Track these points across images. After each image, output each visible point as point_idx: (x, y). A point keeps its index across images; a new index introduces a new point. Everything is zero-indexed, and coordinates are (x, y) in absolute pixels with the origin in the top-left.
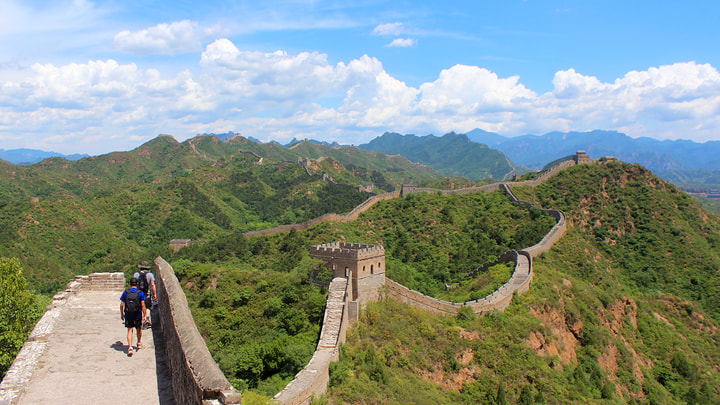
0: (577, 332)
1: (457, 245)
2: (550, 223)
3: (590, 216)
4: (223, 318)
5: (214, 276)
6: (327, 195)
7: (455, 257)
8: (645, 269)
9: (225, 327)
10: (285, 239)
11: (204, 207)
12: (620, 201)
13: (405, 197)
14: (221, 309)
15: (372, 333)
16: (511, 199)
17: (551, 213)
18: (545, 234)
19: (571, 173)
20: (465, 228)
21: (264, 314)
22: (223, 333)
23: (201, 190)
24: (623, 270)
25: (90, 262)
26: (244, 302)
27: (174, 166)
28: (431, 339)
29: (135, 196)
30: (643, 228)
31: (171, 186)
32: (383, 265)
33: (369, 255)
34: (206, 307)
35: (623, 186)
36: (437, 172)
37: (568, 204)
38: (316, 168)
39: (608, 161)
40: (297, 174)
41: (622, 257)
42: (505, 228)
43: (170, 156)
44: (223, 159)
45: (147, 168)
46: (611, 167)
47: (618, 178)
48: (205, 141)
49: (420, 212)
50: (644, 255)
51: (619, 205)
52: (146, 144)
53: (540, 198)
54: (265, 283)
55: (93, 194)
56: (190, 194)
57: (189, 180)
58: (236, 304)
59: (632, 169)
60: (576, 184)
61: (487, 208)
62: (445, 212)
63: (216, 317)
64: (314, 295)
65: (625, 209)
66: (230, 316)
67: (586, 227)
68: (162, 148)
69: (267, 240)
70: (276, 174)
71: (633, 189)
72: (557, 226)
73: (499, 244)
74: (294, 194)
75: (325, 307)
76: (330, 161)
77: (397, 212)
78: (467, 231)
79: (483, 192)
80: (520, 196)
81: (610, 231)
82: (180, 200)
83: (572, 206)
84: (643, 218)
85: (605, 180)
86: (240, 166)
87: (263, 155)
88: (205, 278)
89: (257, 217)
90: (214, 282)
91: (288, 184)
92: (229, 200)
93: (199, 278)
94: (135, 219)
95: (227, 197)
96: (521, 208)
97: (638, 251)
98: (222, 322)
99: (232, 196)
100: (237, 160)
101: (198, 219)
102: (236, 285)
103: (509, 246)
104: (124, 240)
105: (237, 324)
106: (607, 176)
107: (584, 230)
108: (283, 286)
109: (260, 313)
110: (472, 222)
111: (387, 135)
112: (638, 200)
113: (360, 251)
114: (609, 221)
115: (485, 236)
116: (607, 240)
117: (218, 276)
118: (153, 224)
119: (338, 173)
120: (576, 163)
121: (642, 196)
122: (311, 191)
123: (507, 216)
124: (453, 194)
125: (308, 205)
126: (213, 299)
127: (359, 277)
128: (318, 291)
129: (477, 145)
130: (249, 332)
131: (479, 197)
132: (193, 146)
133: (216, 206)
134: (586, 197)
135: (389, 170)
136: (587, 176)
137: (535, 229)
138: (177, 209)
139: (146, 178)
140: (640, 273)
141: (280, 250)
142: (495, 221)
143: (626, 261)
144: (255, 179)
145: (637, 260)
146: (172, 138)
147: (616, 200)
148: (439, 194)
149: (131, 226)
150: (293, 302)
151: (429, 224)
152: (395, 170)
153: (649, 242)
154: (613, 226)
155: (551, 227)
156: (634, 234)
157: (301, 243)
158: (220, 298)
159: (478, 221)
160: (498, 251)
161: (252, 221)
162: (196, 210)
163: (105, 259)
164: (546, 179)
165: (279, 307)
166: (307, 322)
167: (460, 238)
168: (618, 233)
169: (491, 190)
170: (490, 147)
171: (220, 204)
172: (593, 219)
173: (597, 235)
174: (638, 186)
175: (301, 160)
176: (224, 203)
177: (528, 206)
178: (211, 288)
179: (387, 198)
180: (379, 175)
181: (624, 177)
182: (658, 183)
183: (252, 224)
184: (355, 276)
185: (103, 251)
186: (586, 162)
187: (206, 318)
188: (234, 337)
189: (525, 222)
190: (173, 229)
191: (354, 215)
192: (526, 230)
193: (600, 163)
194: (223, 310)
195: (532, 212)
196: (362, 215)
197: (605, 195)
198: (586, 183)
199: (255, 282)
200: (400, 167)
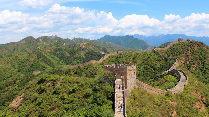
0: (204, 101)
1: (139, 71)
2: (172, 62)
3: (185, 60)
4: (65, 99)
5: (59, 80)
6: (88, 55)
7: (138, 75)
8: (206, 78)
9: (66, 103)
10: (76, 70)
11: (45, 60)
12: (195, 55)
13: (119, 54)
14: (64, 94)
15: (137, 104)
16: (157, 54)
17: (172, 59)
18: (171, 66)
19: (177, 45)
20: (141, 64)
21: (84, 96)
22: (65, 106)
23: (44, 54)
24: (198, 79)
25: (4, 80)
26: (74, 91)
27: (34, 46)
28: (159, 106)
29: (20, 56)
30: (204, 64)
31: (33, 53)
32: (136, 74)
33: (131, 69)
34: (56, 94)
35: (196, 49)
36: (124, 48)
37: (177, 56)
38: (84, 46)
39: (190, 41)
40: (77, 48)
41: (197, 74)
42: (156, 64)
43: (32, 43)
44: (51, 44)
45: (24, 47)
46: (192, 43)
47: (194, 47)
48: (44, 38)
49: (125, 59)
50: (205, 73)
51: (195, 56)
52: (23, 39)
53: (167, 54)
54: (83, 83)
55: (5, 56)
56: (40, 56)
57: (39, 51)
58: (70, 92)
59: (199, 44)
60: (179, 49)
61: (149, 58)
62: (134, 59)
63: (61, 98)
64: (108, 87)
65: (197, 57)
66: (68, 98)
67: (184, 64)
68: (29, 40)
69: (70, 70)
70: (70, 48)
71: (199, 50)
72: (175, 63)
73: (154, 70)
74: (77, 55)
75: (114, 92)
76: (88, 44)
77: (117, 60)
78: (142, 66)
79: (147, 52)
80: (160, 53)
81: (192, 65)
82: (36, 58)
83: (179, 57)
84: (204, 61)
85: (189, 47)
86: (57, 46)
87: (65, 43)
88: (55, 81)
89: (63, 63)
90: (59, 83)
91: (74, 52)
92: (54, 58)
93: (52, 81)
94: (20, 64)
95: (53, 57)
96: (161, 57)
97: (203, 72)
98: (64, 101)
99: (55, 56)
100: (56, 44)
101: (43, 64)
102: (70, 84)
103: (158, 71)
104: (16, 72)
105: (72, 101)
106: (190, 46)
107: (183, 65)
108: (92, 83)
109: (82, 96)
110: (144, 63)
111: (106, 36)
112: (201, 54)
113: (128, 67)
114: (192, 62)
115: (149, 67)
116: (192, 68)
117: (61, 80)
118: (27, 66)
119: (91, 48)
120: (179, 41)
121: (203, 53)
122: (82, 54)
123: (156, 60)
124: (136, 53)
125: (82, 59)
126: (60, 90)
127: (128, 79)
128: (109, 85)
129: (137, 39)
130: (77, 105)
131: (145, 54)
132: (40, 40)
133: (49, 60)
134: (183, 53)
135: (107, 47)
136: (183, 46)
137: (167, 65)
138: (35, 61)
139: (24, 51)
140: (204, 80)
141: (75, 74)
142: (152, 62)
143: (199, 75)
144: (62, 50)
145: (203, 75)
146: (32, 37)
147: (194, 54)
148: (131, 53)
149: (19, 67)
150: (98, 90)
151: (128, 63)
152: (110, 47)
153: (206, 69)
154: (193, 63)
155: (173, 64)
156: (201, 66)
157: (82, 71)
158: (63, 90)
159: (146, 62)
160: (154, 72)
161: (62, 65)
162: (42, 61)
163: (9, 79)
164: (169, 47)
165: (91, 93)
166: (106, 100)
167: (140, 68)
168: (196, 66)
169: (150, 51)
170: (141, 39)
171: (51, 59)
172: (186, 61)
173: (188, 67)
174: (201, 49)
175: (78, 44)
176: (52, 59)
177: (164, 56)
178: (58, 86)
179: (112, 55)
180: (105, 49)
181: (196, 46)
182: (208, 48)
183: (62, 66)
184: (126, 78)
185: (9, 76)
186: (182, 41)
187: (57, 99)
188: (71, 107)
189: (163, 62)
190: (34, 68)
191: (101, 61)
192: (164, 65)
193: (188, 41)
194: (64, 95)
195: (165, 59)
196: (104, 61)
197: (190, 52)
198: (183, 48)
199: (78, 83)
200: (111, 46)
